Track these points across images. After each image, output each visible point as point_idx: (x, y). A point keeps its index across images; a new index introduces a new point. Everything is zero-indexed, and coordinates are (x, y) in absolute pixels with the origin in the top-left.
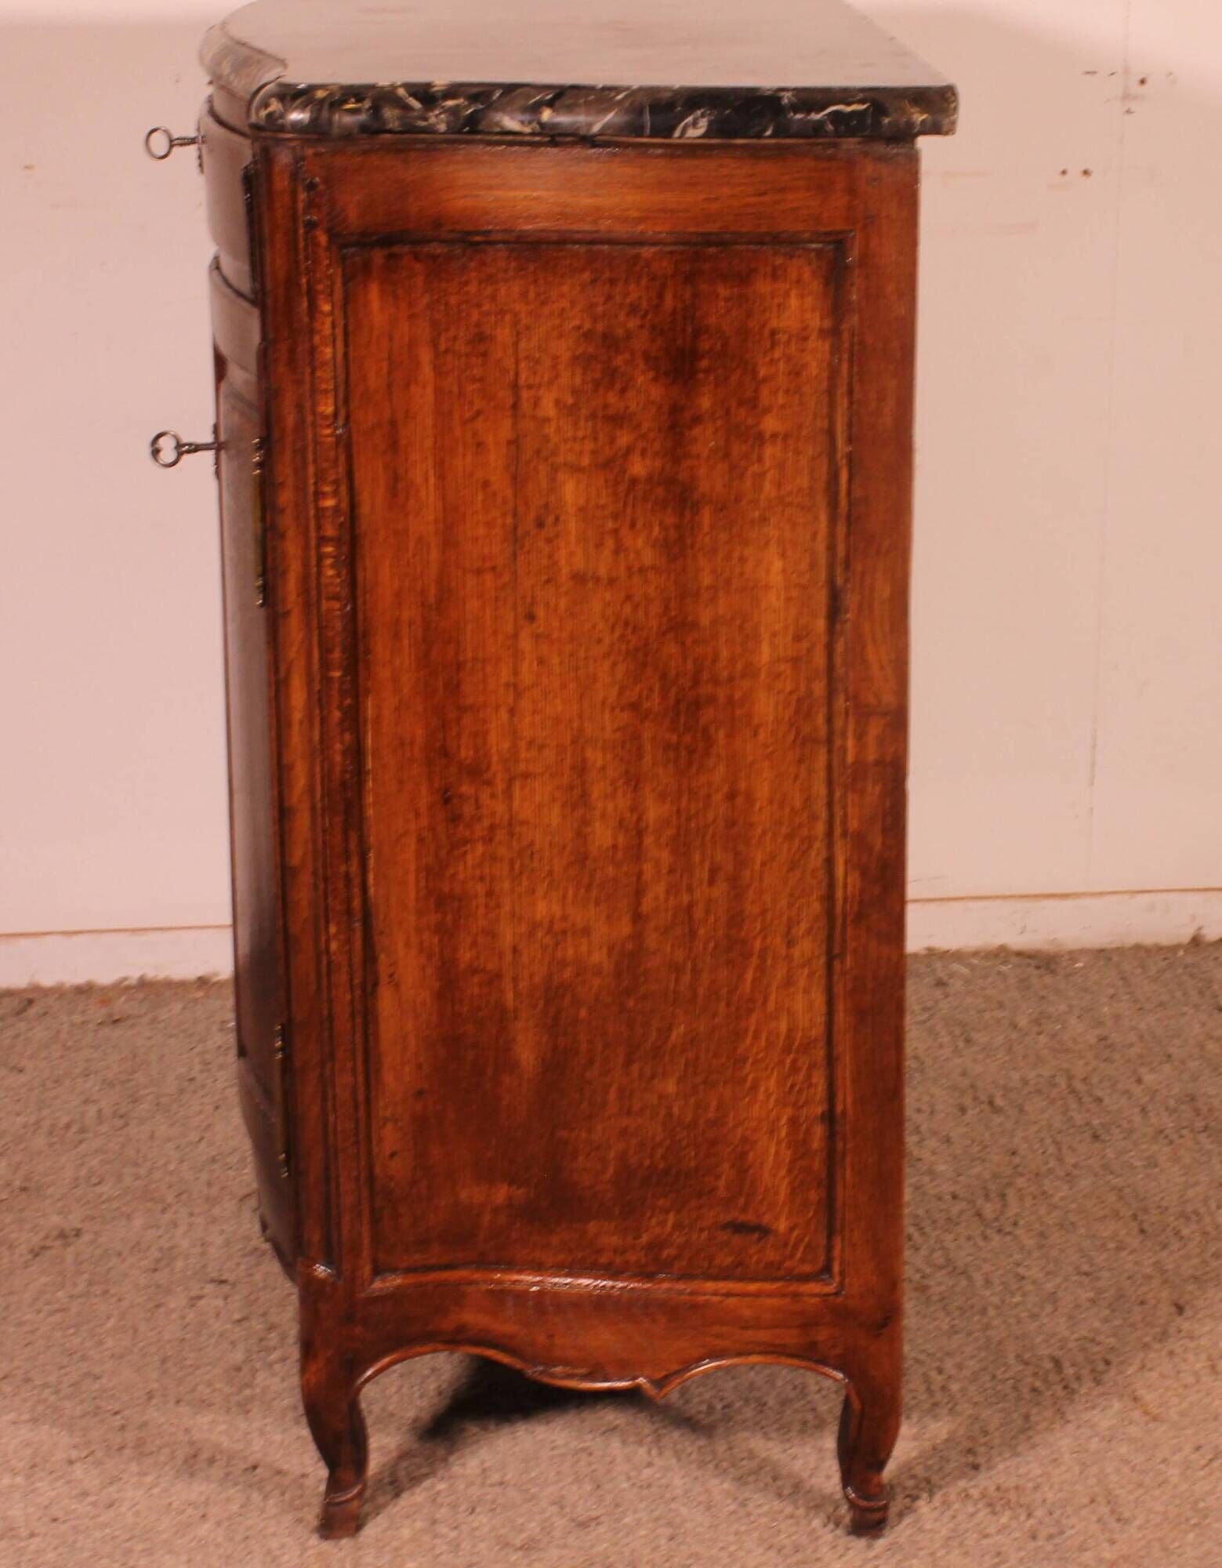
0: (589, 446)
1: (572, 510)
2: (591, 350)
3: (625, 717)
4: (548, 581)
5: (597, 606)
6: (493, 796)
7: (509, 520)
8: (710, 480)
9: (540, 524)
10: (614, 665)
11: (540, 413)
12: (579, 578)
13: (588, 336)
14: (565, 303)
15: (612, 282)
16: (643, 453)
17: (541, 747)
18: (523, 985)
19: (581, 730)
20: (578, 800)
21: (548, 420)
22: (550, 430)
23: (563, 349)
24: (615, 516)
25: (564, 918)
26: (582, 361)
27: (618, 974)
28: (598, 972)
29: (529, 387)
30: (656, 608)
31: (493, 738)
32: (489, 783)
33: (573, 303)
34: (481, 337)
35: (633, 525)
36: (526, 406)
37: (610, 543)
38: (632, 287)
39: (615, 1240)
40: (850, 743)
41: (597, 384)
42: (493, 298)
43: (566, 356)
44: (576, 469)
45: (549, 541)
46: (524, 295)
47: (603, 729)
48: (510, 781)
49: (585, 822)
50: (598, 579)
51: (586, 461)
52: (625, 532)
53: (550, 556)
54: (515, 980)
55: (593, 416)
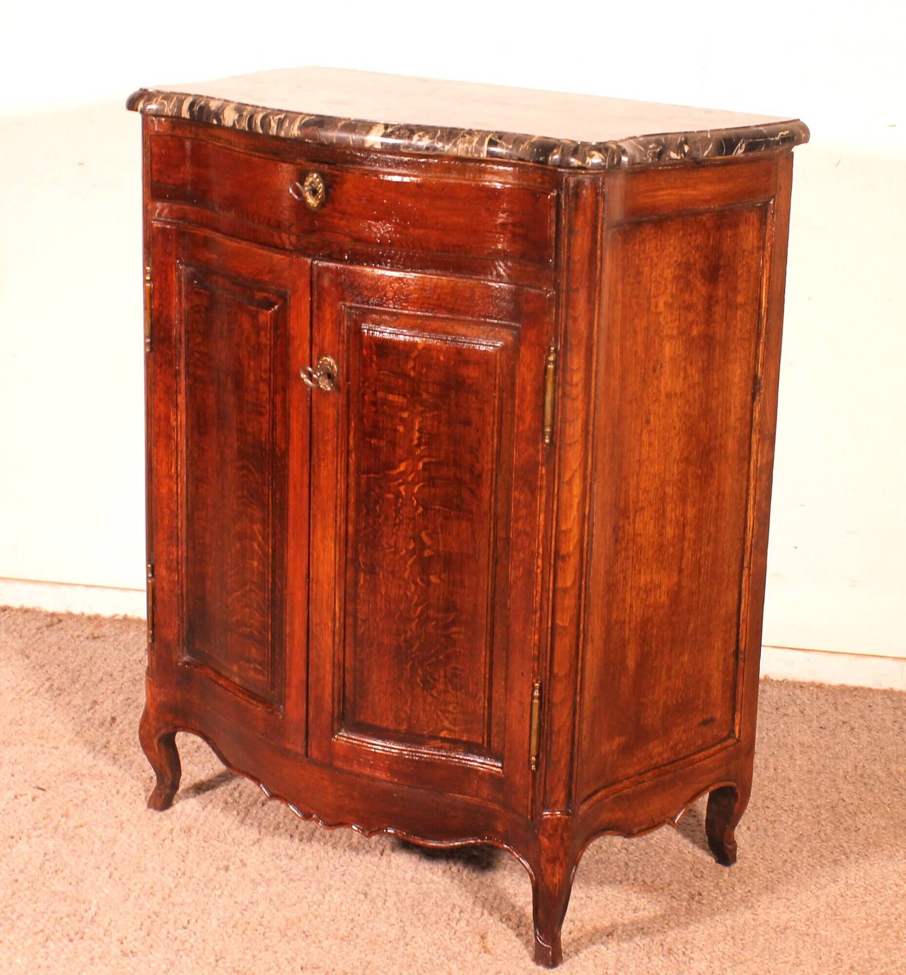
0: (677, 323)
1: (667, 360)
2: (680, 273)
3: (682, 466)
4: (656, 401)
5: (675, 409)
6: (629, 524)
7: (643, 371)
8: (719, 331)
9: (654, 370)
10: (680, 439)
11: (658, 310)
12: (668, 396)
13: (679, 265)
14: (672, 249)
15: (690, 235)
16: (697, 325)
17: (648, 491)
18: (633, 625)
19: (664, 478)
20: (661, 515)
21: (661, 313)
22: (661, 319)
23: (668, 273)
24: (685, 359)
25: (651, 582)
26: (676, 279)
27: (670, 606)
28: (663, 607)
29: (655, 297)
30: (697, 405)
31: (631, 493)
32: (628, 517)
33: (675, 248)
34: (639, 273)
35: (691, 363)
36: (653, 308)
37: (682, 374)
38: (698, 236)
39: (660, 749)
41: (681, 290)
42: (644, 251)
43: (670, 277)
44: (671, 337)
45: (657, 378)
46: (656, 248)
47: (673, 474)
48: (636, 513)
49: (663, 527)
50: (676, 394)
51: (675, 332)
52: (688, 367)
53: (658, 387)
54: (630, 622)
55: (679, 308)
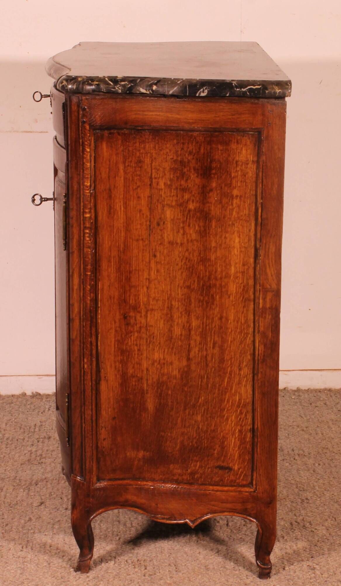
0: (175, 198)
1: (169, 220)
2: (176, 166)
3: (186, 290)
4: (161, 244)
5: (177, 253)
6: (141, 316)
7: (148, 223)
8: (215, 211)
9: (158, 224)
10: (182, 273)
11: (159, 187)
12: (171, 243)
13: (175, 161)
14: (168, 151)
15: (183, 144)
16: (193, 201)
17: (157, 300)
18: (150, 382)
19: (171, 294)
20: (169, 318)
21: (162, 189)
22: (162, 193)
23: (167, 165)
24: (183, 222)
25: (164, 359)
26: (173, 170)
27: (182, 379)
28: (175, 378)
29: (155, 178)
30: (196, 253)
31: (141, 297)
32: (140, 312)
33: (170, 151)
34: (140, 161)
35: (189, 226)
36: (154, 185)
37: (181, 231)
38: (190, 145)
39: (179, 471)
40: (261, 301)
41: (178, 178)
42: (144, 148)
43: (168, 168)
44: (171, 206)
45: (161, 230)
46: (155, 148)
47: (178, 294)
48: (147, 312)
49: (171, 326)
50: (177, 244)
51: (174, 203)
52: (187, 228)
53: (162, 235)
54: (147, 380)
55: (177, 188)
